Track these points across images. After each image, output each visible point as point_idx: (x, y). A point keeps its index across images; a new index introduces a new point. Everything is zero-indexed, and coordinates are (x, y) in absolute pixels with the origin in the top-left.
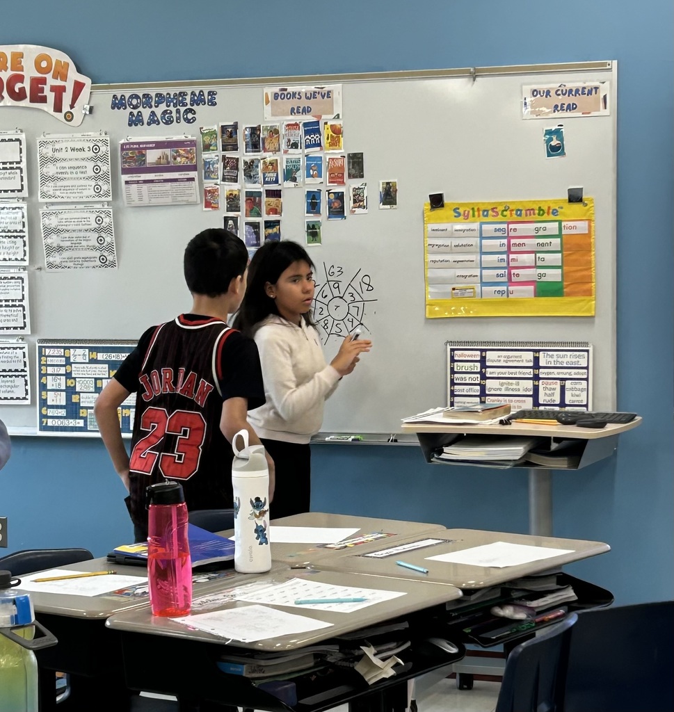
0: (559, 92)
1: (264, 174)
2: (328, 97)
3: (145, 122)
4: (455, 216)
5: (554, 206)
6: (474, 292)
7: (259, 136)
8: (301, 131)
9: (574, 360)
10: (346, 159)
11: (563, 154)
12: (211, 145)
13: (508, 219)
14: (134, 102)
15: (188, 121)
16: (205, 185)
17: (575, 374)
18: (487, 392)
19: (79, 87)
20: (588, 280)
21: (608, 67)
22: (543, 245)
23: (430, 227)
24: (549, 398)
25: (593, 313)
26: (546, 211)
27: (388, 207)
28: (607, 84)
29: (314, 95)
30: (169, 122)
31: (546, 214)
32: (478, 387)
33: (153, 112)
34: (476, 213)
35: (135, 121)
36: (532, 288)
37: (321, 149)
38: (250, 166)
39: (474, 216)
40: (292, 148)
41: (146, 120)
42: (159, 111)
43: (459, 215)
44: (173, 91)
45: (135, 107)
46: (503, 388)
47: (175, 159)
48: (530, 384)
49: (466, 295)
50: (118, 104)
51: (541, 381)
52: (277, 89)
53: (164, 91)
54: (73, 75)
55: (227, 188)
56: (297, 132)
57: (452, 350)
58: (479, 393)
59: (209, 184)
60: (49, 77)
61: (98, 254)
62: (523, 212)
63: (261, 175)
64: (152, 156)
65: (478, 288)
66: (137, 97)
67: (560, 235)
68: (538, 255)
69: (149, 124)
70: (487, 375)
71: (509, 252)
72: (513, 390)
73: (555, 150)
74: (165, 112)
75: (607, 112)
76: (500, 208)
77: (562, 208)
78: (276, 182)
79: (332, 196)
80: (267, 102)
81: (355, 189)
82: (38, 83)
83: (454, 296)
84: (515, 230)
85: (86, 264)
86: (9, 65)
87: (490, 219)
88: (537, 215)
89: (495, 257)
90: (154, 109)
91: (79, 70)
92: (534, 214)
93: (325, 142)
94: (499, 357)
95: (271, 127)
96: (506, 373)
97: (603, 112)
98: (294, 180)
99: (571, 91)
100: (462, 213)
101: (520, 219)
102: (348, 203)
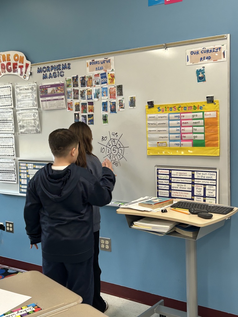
0: (203, 52)
1: (87, 96)
2: (109, 62)
3: (48, 77)
4: (158, 111)
5: (200, 105)
6: (166, 144)
7: (85, 80)
8: (100, 78)
9: (210, 176)
10: (116, 88)
11: (205, 80)
12: (69, 85)
13: (181, 111)
14: (44, 70)
15: (62, 76)
16: (68, 101)
17: (210, 182)
18: (172, 189)
19: (27, 65)
20: (216, 139)
21: (225, 37)
22: (196, 123)
23: (149, 116)
24: (199, 193)
25: (218, 155)
26: (197, 107)
27: (132, 107)
28: (225, 45)
29: (104, 62)
30: (55, 77)
31: (197, 109)
32: (168, 186)
33: (50, 73)
34: (167, 109)
35: (45, 77)
36: (191, 143)
37: (107, 84)
38: (83, 92)
39: (166, 110)
40: (97, 84)
41: (48, 76)
42: (52, 73)
43: (160, 110)
44: (56, 64)
45: (45, 72)
46: (179, 187)
47: (57, 91)
48: (190, 186)
49: (163, 145)
50: (39, 71)
51: (195, 185)
52: (91, 61)
53: (53, 65)
54: (26, 61)
55: (75, 102)
56: (98, 77)
57: (158, 169)
58: (168, 189)
59: (69, 100)
60: (18, 62)
61: (35, 128)
62: (187, 108)
63: (86, 96)
64: (50, 90)
65: (168, 142)
66: (45, 68)
67: (203, 119)
68: (194, 128)
69: (49, 78)
70: (172, 181)
71: (181, 126)
72: (183, 188)
73: (201, 79)
74: (54, 73)
75: (225, 59)
76: (177, 107)
77: (204, 106)
78: (92, 99)
79: (111, 104)
80: (88, 66)
81: (120, 101)
82: (15, 65)
83: (159, 146)
84: (184, 116)
85: (32, 132)
86: (6, 59)
87: (173, 112)
88: (193, 110)
89: (175, 129)
90: (51, 72)
91: (27, 59)
92: (192, 109)
93: (108, 81)
94: (177, 173)
95: (89, 76)
96: (180, 180)
97: (223, 59)
98: (98, 97)
99: (208, 50)
100: (161, 110)
101: (186, 111)
102: (118, 107)
